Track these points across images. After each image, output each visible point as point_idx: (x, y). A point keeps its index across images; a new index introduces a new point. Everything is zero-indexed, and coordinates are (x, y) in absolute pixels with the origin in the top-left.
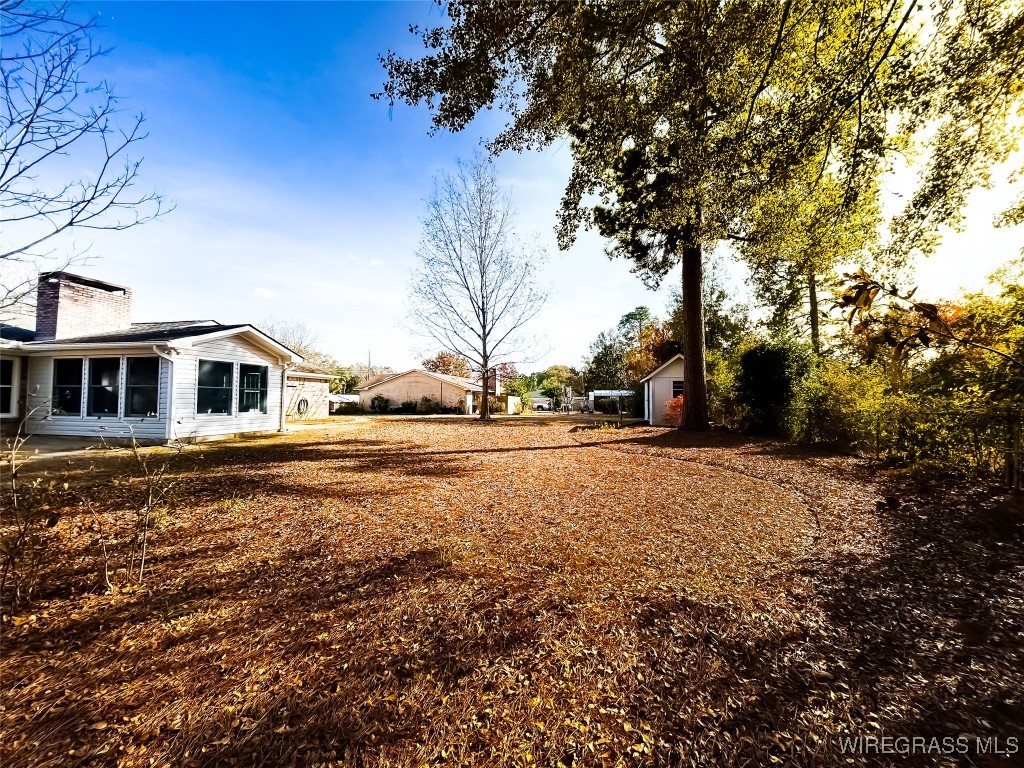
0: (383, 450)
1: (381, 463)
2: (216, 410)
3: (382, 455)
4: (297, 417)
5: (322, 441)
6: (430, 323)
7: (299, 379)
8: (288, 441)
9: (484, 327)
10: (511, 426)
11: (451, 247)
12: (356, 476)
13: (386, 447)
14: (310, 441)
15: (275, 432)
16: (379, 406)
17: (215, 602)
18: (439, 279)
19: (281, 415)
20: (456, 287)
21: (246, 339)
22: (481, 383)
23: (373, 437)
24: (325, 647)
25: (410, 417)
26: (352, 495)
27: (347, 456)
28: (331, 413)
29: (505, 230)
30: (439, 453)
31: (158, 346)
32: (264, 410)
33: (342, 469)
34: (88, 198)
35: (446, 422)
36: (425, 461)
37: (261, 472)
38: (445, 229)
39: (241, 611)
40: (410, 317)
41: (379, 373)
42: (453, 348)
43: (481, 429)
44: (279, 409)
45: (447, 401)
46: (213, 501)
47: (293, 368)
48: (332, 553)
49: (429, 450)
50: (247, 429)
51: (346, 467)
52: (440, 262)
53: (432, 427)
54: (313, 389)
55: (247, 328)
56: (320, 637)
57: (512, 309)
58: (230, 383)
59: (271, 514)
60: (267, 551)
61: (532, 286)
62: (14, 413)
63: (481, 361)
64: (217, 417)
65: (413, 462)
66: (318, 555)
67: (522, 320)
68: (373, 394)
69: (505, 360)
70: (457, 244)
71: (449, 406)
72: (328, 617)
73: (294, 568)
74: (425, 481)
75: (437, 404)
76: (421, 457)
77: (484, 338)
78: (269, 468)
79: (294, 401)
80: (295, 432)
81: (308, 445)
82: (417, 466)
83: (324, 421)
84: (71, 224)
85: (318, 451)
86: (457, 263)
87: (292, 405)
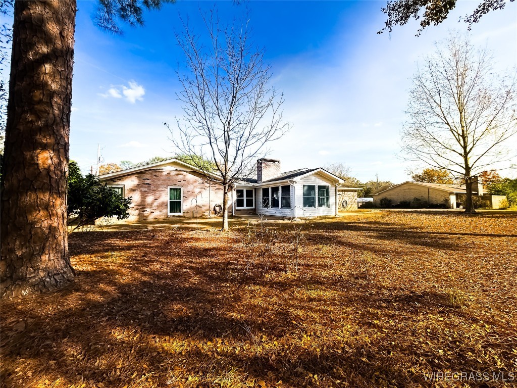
0: (392, 228)
1: (392, 236)
2: (310, 206)
3: (392, 231)
4: (342, 209)
5: (357, 221)
6: (417, 152)
7: (342, 191)
8: (340, 221)
9: (465, 148)
10: (499, 217)
11: (432, 100)
12: (379, 241)
13: (394, 226)
14: (351, 221)
15: (334, 216)
16: (386, 204)
17: (324, 288)
18: (423, 123)
19: (336, 208)
20: (437, 125)
21: (320, 174)
22: (464, 187)
23: (384, 221)
24: (380, 328)
25: (406, 210)
26: (378, 251)
27: (372, 230)
28: (359, 208)
29: (481, 74)
30: (434, 233)
31: (290, 181)
32: (328, 206)
33: (370, 237)
34: (269, 130)
35: (435, 213)
36: (423, 237)
37: (331, 234)
38: (426, 91)
39: (335, 296)
40: (403, 151)
41: (383, 185)
42: (438, 166)
43: (468, 220)
44: (335, 205)
45: (434, 200)
46: (314, 244)
47: (340, 186)
48: (373, 280)
49: (426, 231)
50: (322, 214)
51: (372, 236)
52: (424, 113)
53: (423, 217)
54: (349, 196)
55: (320, 169)
56: (375, 322)
57: (493, 130)
58: (315, 194)
59: (339, 254)
60: (341, 271)
61: (514, 107)
62: (254, 207)
63: (464, 171)
64: (310, 209)
65: (415, 237)
66: (366, 279)
67: (505, 137)
68: (381, 197)
69: (488, 168)
70: (437, 98)
71: (435, 203)
72: (377, 313)
73: (354, 282)
74: (426, 249)
75: (426, 202)
76: (420, 234)
77: (466, 155)
78: (334, 233)
79: (340, 202)
80: (342, 216)
81: (350, 223)
82: (417, 240)
83: (355, 212)
84: (266, 141)
85: (355, 226)
86: (438, 110)
87: (340, 203)
